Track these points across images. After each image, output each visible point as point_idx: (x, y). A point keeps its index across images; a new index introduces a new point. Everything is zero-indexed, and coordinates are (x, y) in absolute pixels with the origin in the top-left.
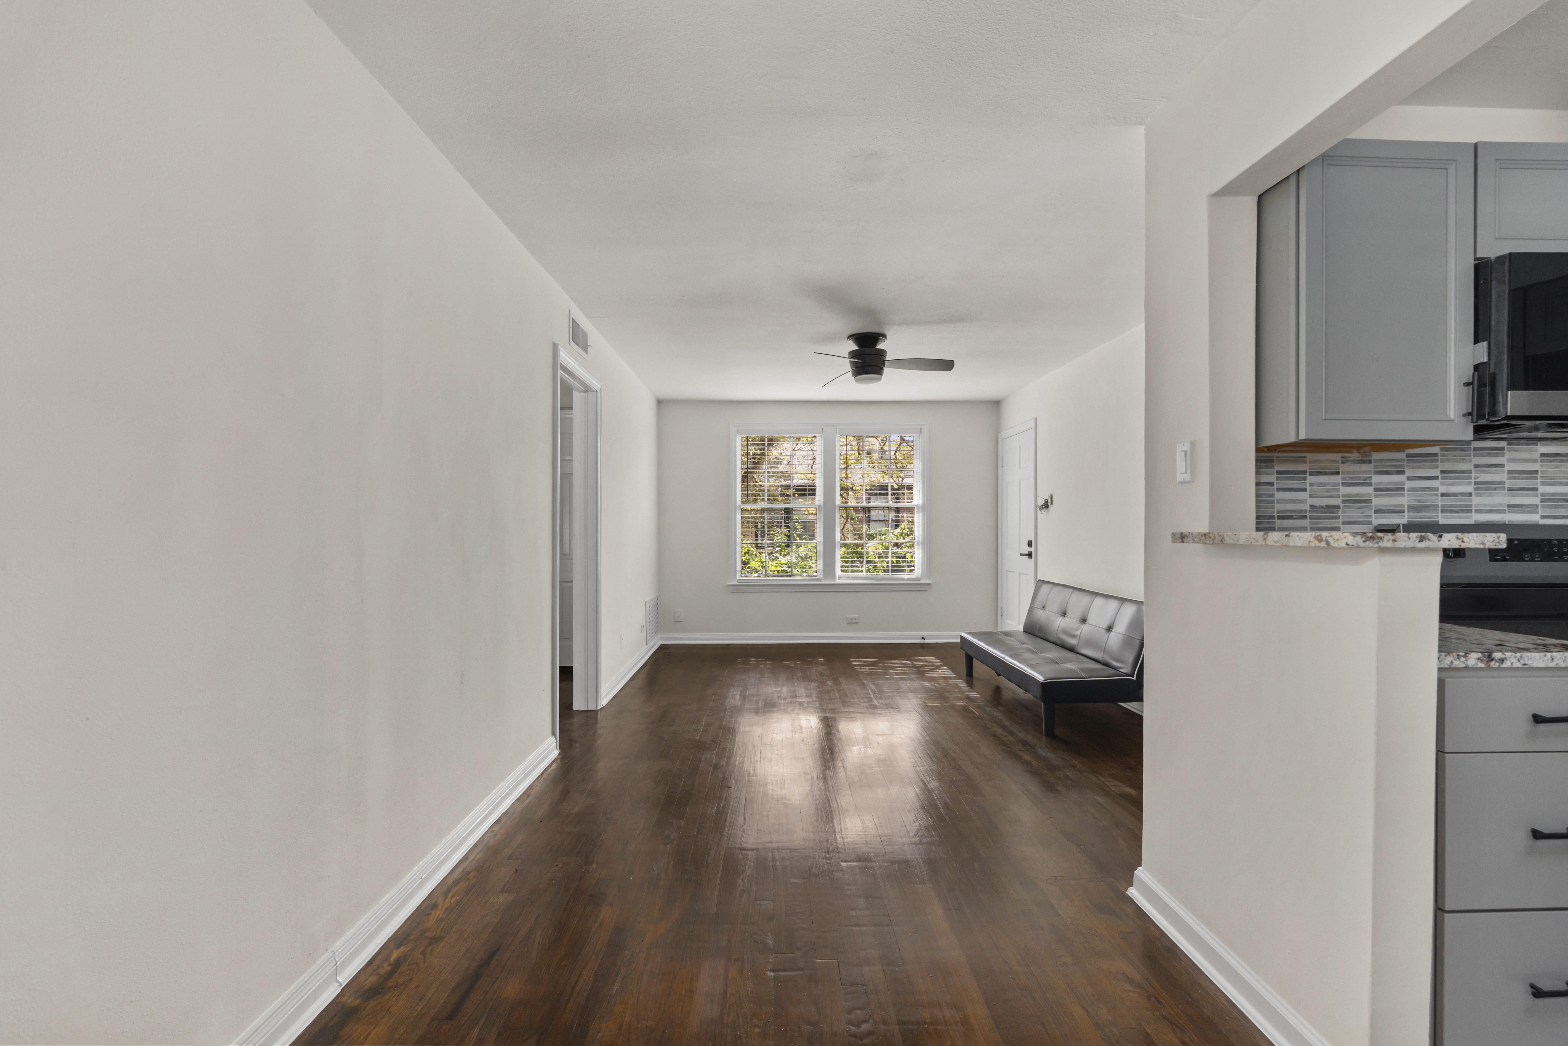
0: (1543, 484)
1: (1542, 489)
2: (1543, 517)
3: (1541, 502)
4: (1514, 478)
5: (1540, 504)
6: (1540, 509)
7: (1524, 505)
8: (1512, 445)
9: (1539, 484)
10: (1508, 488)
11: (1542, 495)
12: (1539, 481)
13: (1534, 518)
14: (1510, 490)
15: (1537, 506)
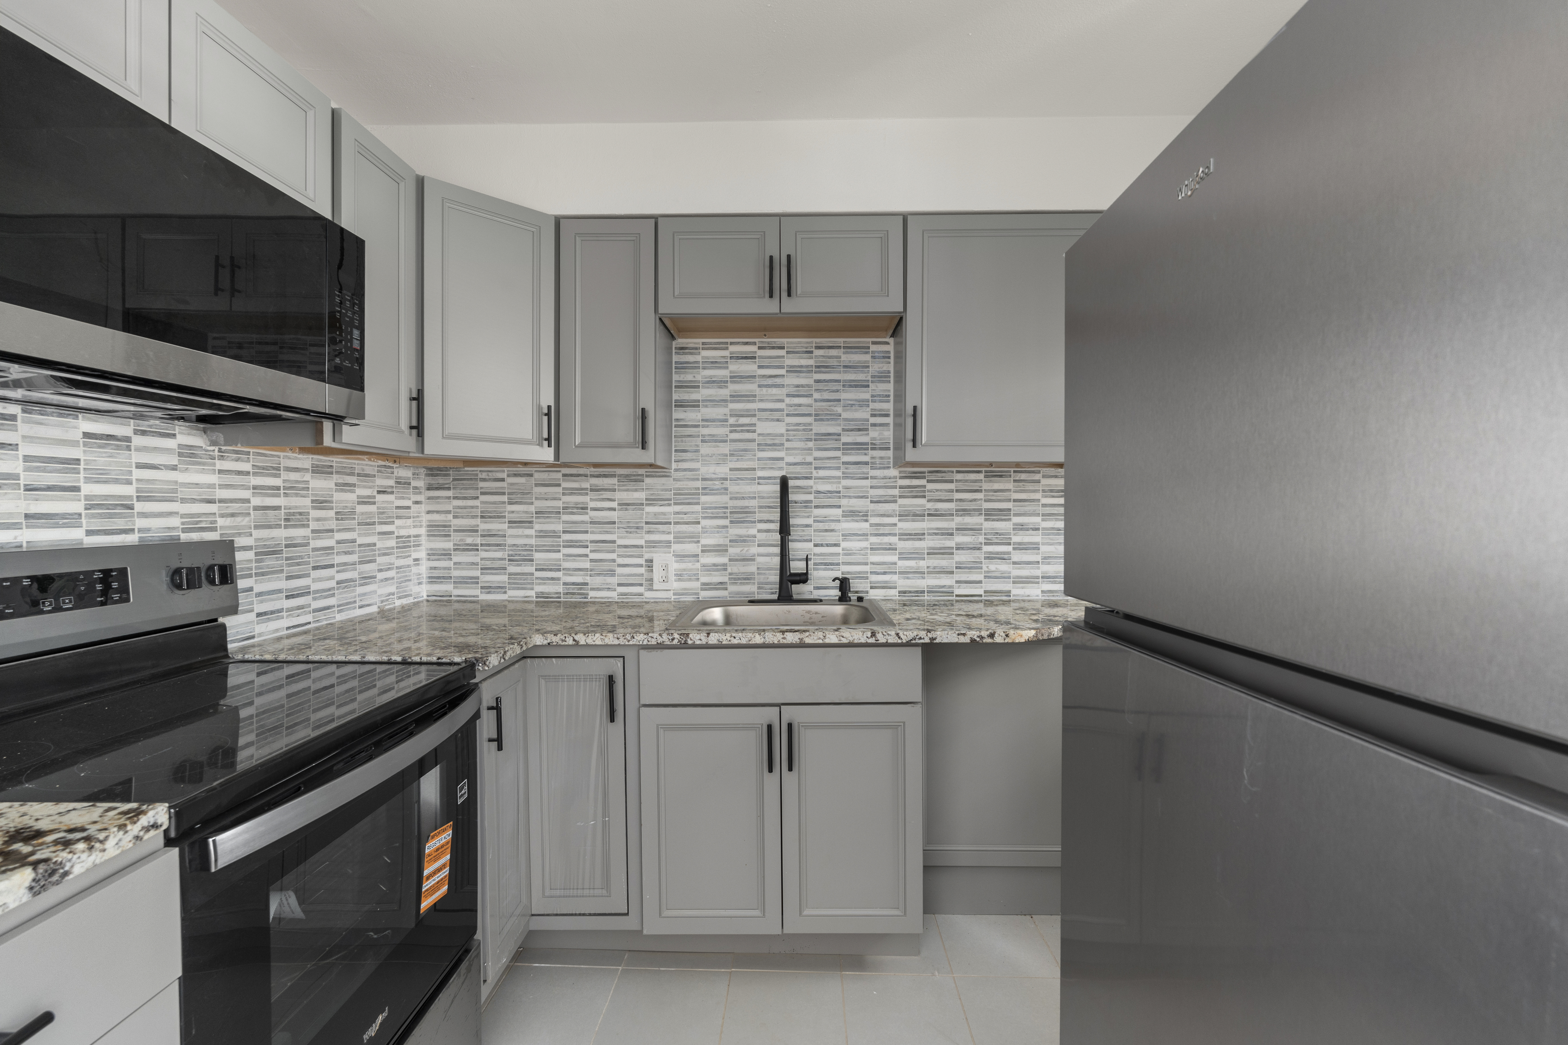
0: (88, 480)
1: (87, 489)
2: (89, 533)
3: (86, 509)
4: (38, 469)
5: (83, 512)
6: (84, 520)
7: (57, 514)
8: (30, 413)
9: (82, 480)
10: (25, 485)
11: (87, 497)
12: (82, 475)
13: (74, 535)
14: (29, 489)
15: (80, 515)
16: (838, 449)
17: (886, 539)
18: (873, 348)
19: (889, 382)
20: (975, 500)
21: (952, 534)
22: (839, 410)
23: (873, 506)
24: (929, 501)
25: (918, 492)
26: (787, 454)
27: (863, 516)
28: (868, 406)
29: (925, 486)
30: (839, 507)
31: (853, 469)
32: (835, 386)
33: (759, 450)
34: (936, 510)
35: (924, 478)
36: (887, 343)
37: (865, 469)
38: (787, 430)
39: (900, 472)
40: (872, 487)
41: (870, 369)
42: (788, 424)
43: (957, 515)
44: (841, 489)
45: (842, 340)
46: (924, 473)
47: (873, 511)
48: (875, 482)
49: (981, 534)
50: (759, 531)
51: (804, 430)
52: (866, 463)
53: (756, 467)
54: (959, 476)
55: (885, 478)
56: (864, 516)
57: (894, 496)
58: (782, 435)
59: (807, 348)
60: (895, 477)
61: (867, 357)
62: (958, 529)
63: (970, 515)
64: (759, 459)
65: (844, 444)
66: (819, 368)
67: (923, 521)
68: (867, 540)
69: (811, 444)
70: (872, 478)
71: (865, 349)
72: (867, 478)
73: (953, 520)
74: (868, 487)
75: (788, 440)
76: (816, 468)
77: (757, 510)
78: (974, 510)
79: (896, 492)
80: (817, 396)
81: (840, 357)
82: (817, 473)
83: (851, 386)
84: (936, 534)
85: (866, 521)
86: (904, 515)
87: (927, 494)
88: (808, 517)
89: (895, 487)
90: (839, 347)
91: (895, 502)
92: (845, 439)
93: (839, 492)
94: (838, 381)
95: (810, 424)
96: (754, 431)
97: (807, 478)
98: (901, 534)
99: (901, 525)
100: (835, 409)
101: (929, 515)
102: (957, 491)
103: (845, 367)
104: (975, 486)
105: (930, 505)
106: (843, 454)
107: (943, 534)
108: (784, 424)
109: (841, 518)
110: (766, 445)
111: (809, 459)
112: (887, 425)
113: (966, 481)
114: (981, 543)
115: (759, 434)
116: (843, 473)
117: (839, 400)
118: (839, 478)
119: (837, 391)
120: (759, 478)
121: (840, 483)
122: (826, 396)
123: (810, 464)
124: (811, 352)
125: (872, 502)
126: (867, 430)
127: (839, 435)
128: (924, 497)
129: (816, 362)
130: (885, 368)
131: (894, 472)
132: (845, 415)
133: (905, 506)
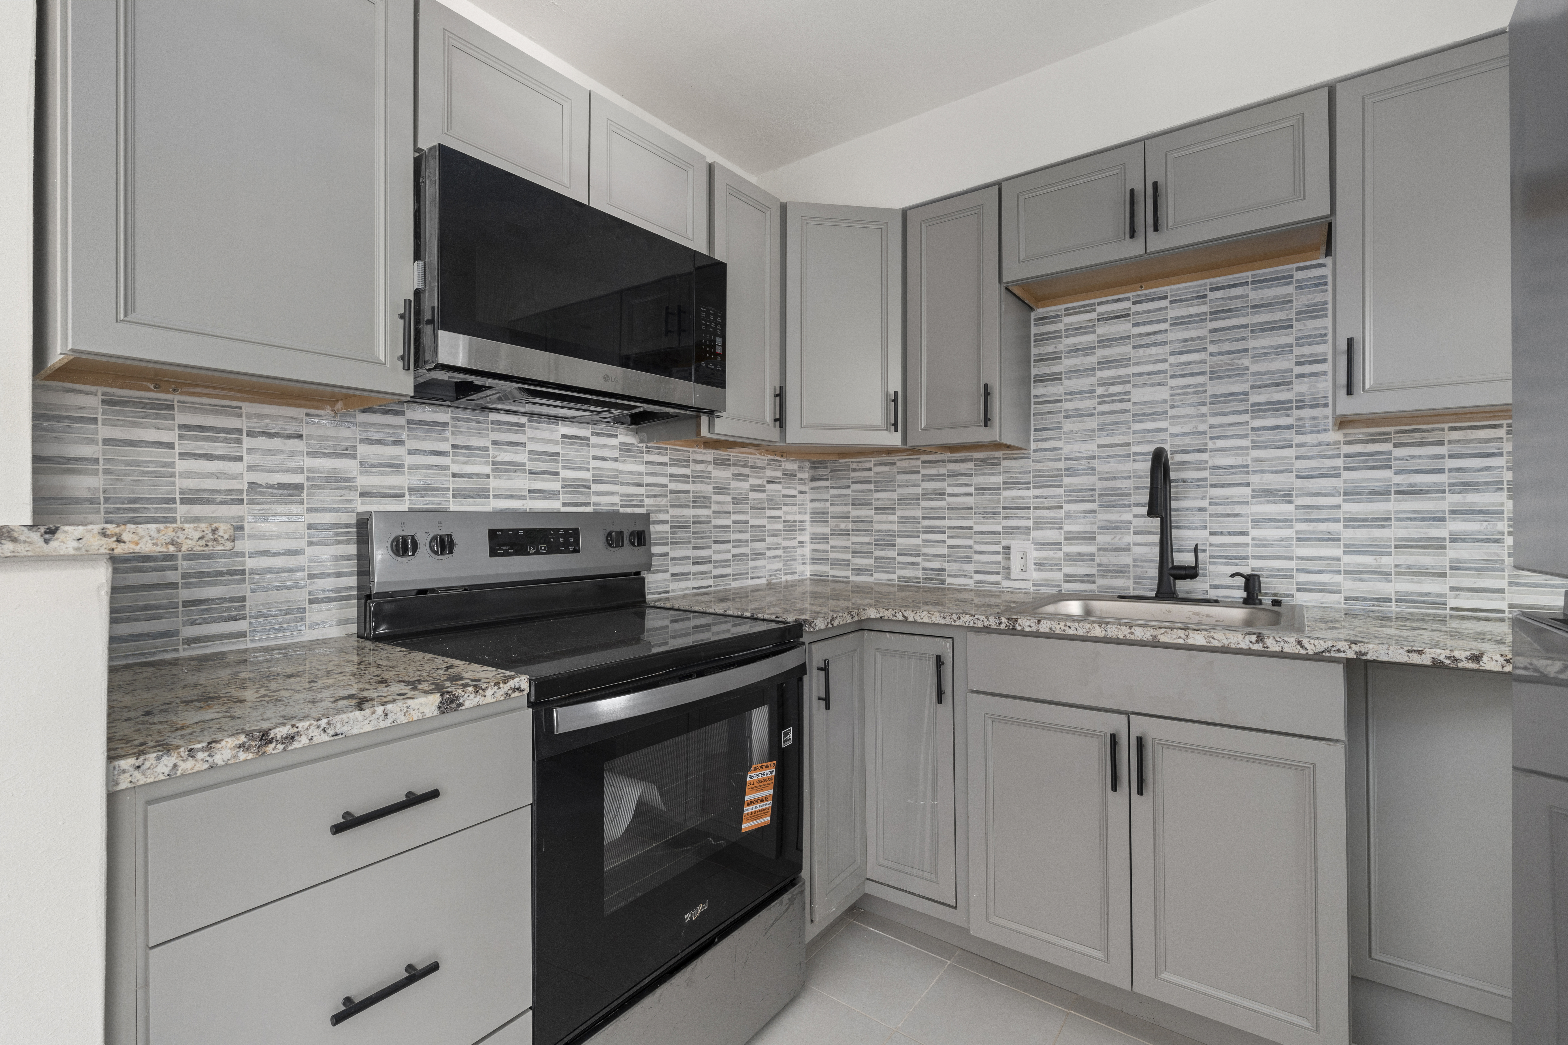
0: (564, 468)
1: (564, 474)
2: (564, 504)
3: (562, 488)
4: (536, 460)
5: (561, 490)
6: (561, 496)
7: (546, 491)
8: (532, 422)
9: (560, 467)
10: (529, 470)
11: (563, 480)
12: (560, 464)
13: (555, 505)
14: (531, 473)
15: (559, 491)
16: (1246, 412)
17: (1322, 526)
18: (1298, 275)
19: (1326, 316)
20: (1488, 469)
21: (1442, 519)
22: (1246, 362)
23: (1299, 483)
24: (1397, 473)
25: (1376, 461)
26: (1171, 424)
27: (1284, 496)
28: (1291, 352)
29: (1390, 453)
30: (1248, 485)
31: (1267, 436)
32: (1240, 333)
33: (1135, 422)
34: (1411, 485)
35: (1388, 440)
36: (1323, 265)
37: (1286, 435)
38: (1172, 395)
39: (1345, 435)
40: (1297, 458)
41: (1295, 303)
42: (1172, 388)
43: (1452, 492)
44: (1250, 462)
45: (1249, 274)
46: (1388, 433)
47: (1301, 489)
48: (1302, 451)
49: (1502, 519)
50: (1135, 516)
51: (1195, 393)
52: (1289, 427)
53: (1131, 441)
54: (1456, 435)
55: (1320, 444)
56: (1287, 496)
57: (1335, 468)
58: (1165, 401)
59: (1198, 292)
60: (1338, 443)
61: (1290, 289)
62: (1452, 512)
63: (1478, 491)
64: (1135, 432)
65: (1253, 405)
66: (1215, 314)
67: (1388, 500)
68: (1291, 527)
69: (1204, 409)
70: (1298, 445)
71: (1287, 279)
72: (1291, 446)
73: (1444, 499)
74: (1291, 458)
75: (1172, 407)
76: (1212, 438)
77: (1132, 492)
78: (1487, 483)
79: (1340, 462)
80: (1212, 349)
81: (1247, 296)
82: (1214, 443)
83: (1263, 330)
84: (1411, 519)
85: (1290, 502)
86: (1351, 494)
87: (1393, 463)
88: (1203, 498)
89: (1338, 456)
90: (1246, 283)
91: (1338, 475)
92: (1254, 398)
93: (1247, 466)
94: (1245, 326)
95: (1204, 385)
96: (1129, 400)
97: (1200, 451)
98: (1346, 520)
99: (1346, 507)
100: (1240, 362)
101: (1397, 492)
102: (1451, 457)
103: (1253, 307)
104: (1490, 448)
105: (1399, 479)
106: (1253, 418)
107: (1424, 519)
108: (1167, 388)
109: (1250, 499)
110: (1144, 415)
111: (1203, 427)
112: (1324, 373)
113: (1470, 441)
114: (1503, 533)
115: (1134, 404)
116: (1253, 442)
117: (1246, 350)
118: (1247, 448)
119: (1243, 339)
120: (1135, 454)
121: (1248, 454)
122: (1226, 347)
123: (1205, 433)
124: (1205, 296)
125: (1298, 477)
126: (1290, 383)
127: (1247, 394)
128: (1389, 467)
129: (1211, 307)
130: (1319, 298)
131: (1337, 436)
132: (1254, 368)
133: (1354, 481)
